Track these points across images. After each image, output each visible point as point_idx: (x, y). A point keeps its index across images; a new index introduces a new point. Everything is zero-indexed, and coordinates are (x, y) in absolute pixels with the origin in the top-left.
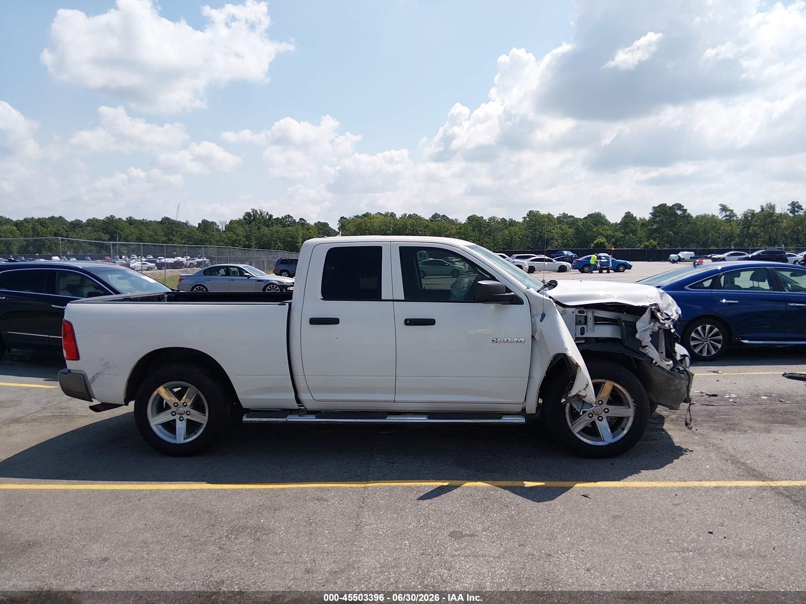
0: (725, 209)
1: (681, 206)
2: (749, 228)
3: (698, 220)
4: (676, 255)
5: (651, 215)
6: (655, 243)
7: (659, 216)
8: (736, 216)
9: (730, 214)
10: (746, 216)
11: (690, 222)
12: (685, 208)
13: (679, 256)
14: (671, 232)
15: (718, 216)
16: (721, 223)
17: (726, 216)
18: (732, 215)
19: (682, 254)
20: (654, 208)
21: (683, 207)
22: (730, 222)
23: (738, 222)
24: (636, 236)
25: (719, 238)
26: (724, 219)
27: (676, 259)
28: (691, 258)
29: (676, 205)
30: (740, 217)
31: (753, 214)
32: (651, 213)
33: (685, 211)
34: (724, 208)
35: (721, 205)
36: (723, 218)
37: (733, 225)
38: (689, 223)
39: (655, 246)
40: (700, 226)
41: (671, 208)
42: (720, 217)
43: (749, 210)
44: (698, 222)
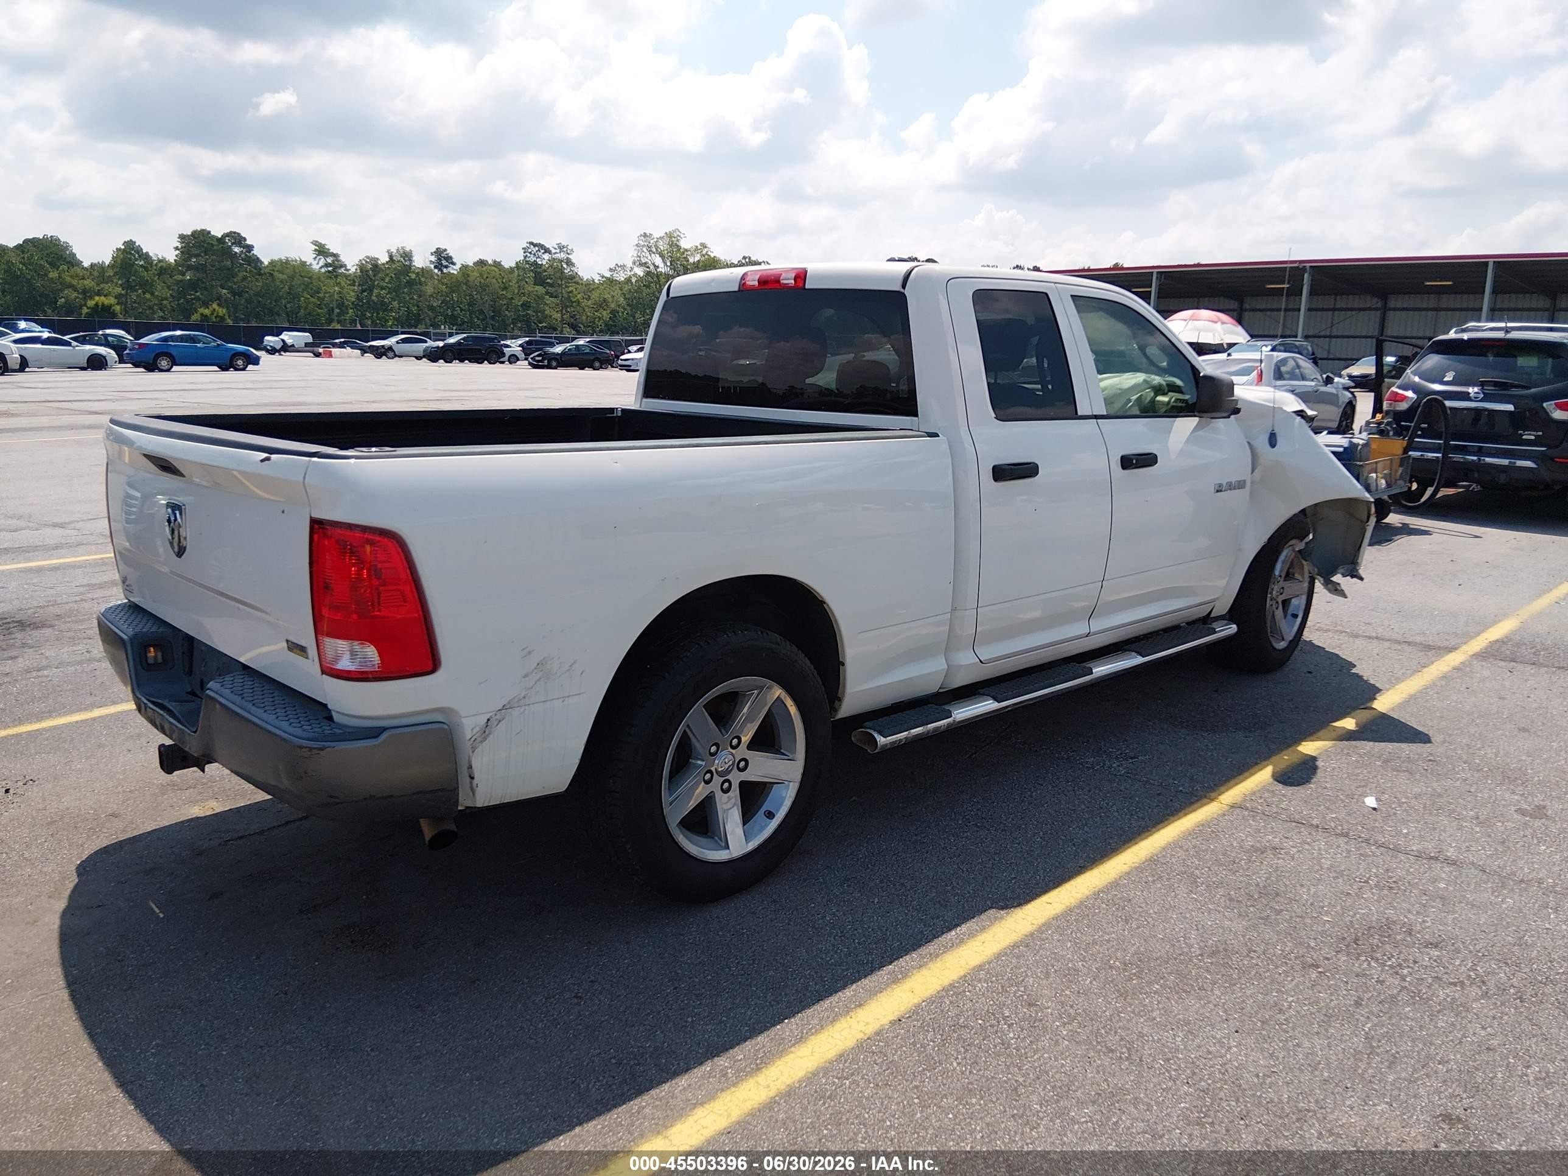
0: (324, 252)
1: (242, 237)
2: (371, 291)
3: (276, 269)
4: (276, 339)
5: (178, 252)
6: (222, 311)
7: (197, 256)
8: (345, 266)
9: (333, 261)
10: (362, 267)
11: (262, 272)
12: (248, 242)
13: (283, 341)
14: (225, 291)
15: (311, 265)
16: (319, 278)
17: (327, 265)
18: (336, 265)
19: (287, 337)
20: (182, 237)
21: (245, 239)
22: (336, 277)
23: (352, 280)
24: (152, 294)
25: (319, 307)
26: (323, 270)
27: (278, 347)
28: (307, 345)
29: (230, 234)
30: (353, 270)
31: (376, 266)
32: (177, 248)
33: (250, 248)
34: (321, 250)
35: (315, 243)
36: (321, 268)
37: (343, 284)
38: (260, 274)
39: (222, 319)
40: (282, 282)
41: (221, 240)
42: (316, 267)
43: (368, 257)
44: (276, 274)
